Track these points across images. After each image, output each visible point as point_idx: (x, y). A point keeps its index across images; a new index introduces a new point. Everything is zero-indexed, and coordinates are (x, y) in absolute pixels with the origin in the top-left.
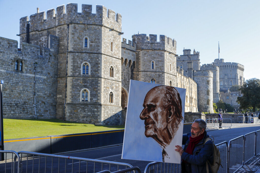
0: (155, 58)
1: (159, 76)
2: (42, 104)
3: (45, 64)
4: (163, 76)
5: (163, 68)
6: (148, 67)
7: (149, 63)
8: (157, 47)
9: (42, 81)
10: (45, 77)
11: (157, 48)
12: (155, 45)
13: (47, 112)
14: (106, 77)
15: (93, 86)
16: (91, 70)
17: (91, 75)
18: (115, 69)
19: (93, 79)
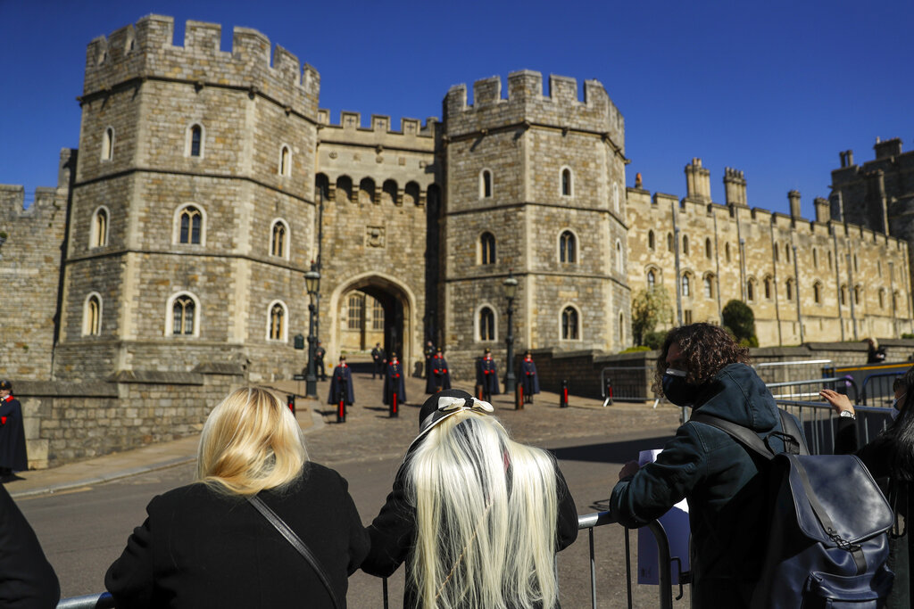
0: (492, 157)
1: (507, 218)
2: (17, 350)
3: (36, 234)
4: (521, 218)
5: (519, 187)
6: (470, 195)
7: (474, 181)
8: (498, 119)
9: (20, 282)
10: (35, 272)
11: (498, 122)
12: (491, 114)
13: (28, 373)
14: (257, 256)
15: (212, 284)
16: (208, 231)
17: (207, 246)
18: (292, 230)
19: (214, 262)
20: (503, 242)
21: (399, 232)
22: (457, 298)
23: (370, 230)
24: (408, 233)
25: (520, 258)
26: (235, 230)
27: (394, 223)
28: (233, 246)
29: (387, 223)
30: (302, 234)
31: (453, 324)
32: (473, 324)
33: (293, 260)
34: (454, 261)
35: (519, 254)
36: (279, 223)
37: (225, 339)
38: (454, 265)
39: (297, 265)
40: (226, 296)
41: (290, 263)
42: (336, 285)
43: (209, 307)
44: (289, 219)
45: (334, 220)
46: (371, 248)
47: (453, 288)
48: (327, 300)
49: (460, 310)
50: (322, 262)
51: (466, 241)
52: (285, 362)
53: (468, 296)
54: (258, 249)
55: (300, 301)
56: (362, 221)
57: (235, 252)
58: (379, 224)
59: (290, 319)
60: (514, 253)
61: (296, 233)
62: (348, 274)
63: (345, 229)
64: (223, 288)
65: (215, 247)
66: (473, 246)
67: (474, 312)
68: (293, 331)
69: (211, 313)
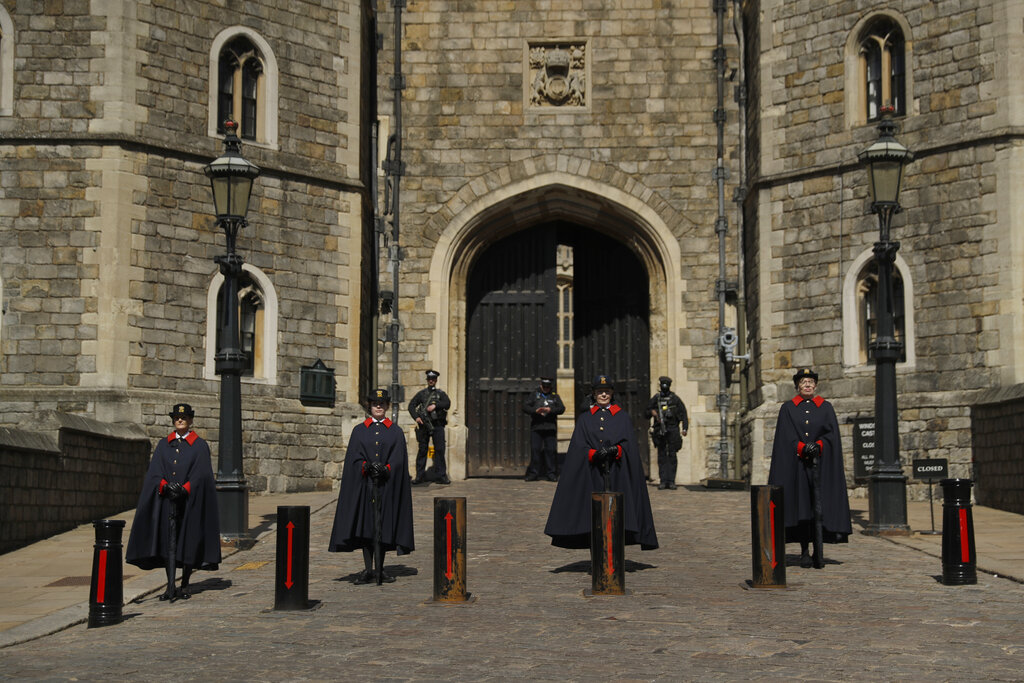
14: (169, 138)
15: (34, 221)
16: (17, 70)
17: (16, 114)
18: (284, 63)
19: (39, 159)
20: (929, 45)
21: (627, 55)
22: (791, 237)
23: (540, 55)
24: (654, 53)
25: (984, 89)
26: (95, 64)
27: (611, 28)
28: (91, 112)
29: (591, 29)
30: (318, 74)
31: (779, 319)
32: (839, 314)
33: (292, 146)
34: (783, 123)
35: (983, 75)
36: (240, 44)
37: (72, 377)
38: (781, 136)
39: (306, 164)
40: (74, 256)
41: (280, 155)
42: (445, 221)
43: (28, 286)
44: (274, 30)
45: (435, 32)
46: (547, 107)
47: (779, 207)
48: (421, 265)
49: (800, 273)
50: (405, 157)
51: (816, 56)
52: (268, 441)
53: (824, 229)
54: (170, 118)
55: (316, 267)
56: (516, 30)
57: (96, 126)
58: (567, 33)
59: (285, 318)
60: (966, 77)
61: (298, 69)
62: (478, 186)
63: (468, 57)
64: (67, 234)
65: (39, 117)
66: (837, 70)
67: (841, 276)
68: (294, 352)
69: (31, 305)
